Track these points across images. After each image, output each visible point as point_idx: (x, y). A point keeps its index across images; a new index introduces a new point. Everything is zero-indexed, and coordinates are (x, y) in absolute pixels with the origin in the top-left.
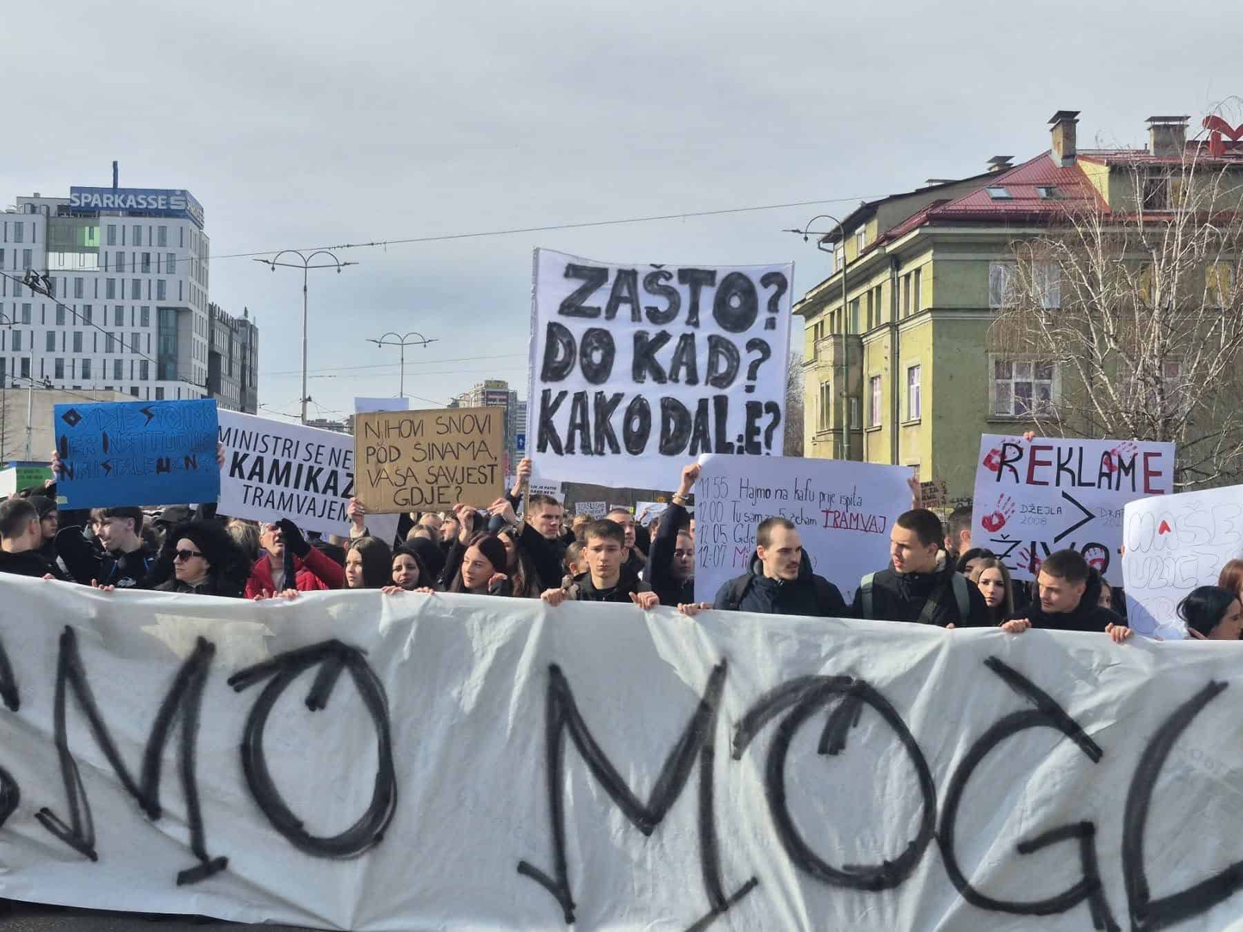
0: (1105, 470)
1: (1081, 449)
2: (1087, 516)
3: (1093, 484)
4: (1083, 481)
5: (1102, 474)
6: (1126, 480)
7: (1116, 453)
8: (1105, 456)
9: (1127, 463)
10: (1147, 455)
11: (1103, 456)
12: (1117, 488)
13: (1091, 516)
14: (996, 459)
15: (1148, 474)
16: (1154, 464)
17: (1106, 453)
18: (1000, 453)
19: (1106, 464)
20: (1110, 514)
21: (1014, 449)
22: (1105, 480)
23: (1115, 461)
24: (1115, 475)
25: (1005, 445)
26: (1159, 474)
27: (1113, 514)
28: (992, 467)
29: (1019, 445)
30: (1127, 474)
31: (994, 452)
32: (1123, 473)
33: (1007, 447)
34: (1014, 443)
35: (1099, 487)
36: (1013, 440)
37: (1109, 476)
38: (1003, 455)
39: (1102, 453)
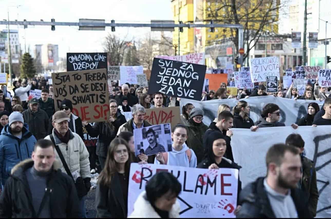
0: (200, 184)
1: (185, 172)
2: (187, 207)
3: (192, 191)
4: (186, 189)
5: (197, 186)
6: (211, 190)
7: (206, 175)
8: (200, 177)
9: (212, 181)
10: (222, 176)
11: (198, 177)
12: (206, 194)
13: (190, 207)
14: (139, 176)
15: (223, 185)
16: (226, 180)
17: (200, 175)
18: (141, 172)
19: (200, 181)
20: (201, 207)
21: (148, 171)
22: (199, 189)
23: (205, 180)
24: (205, 187)
25: (143, 169)
26: (230, 185)
27: (203, 206)
28: (137, 181)
29: (150, 168)
30: (212, 186)
31: (137, 172)
32: (209, 185)
33: (144, 170)
34: (148, 167)
35: (196, 192)
36: (147, 166)
37: (202, 187)
38: (142, 174)
39: (198, 175)
